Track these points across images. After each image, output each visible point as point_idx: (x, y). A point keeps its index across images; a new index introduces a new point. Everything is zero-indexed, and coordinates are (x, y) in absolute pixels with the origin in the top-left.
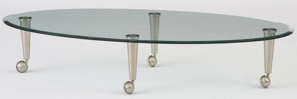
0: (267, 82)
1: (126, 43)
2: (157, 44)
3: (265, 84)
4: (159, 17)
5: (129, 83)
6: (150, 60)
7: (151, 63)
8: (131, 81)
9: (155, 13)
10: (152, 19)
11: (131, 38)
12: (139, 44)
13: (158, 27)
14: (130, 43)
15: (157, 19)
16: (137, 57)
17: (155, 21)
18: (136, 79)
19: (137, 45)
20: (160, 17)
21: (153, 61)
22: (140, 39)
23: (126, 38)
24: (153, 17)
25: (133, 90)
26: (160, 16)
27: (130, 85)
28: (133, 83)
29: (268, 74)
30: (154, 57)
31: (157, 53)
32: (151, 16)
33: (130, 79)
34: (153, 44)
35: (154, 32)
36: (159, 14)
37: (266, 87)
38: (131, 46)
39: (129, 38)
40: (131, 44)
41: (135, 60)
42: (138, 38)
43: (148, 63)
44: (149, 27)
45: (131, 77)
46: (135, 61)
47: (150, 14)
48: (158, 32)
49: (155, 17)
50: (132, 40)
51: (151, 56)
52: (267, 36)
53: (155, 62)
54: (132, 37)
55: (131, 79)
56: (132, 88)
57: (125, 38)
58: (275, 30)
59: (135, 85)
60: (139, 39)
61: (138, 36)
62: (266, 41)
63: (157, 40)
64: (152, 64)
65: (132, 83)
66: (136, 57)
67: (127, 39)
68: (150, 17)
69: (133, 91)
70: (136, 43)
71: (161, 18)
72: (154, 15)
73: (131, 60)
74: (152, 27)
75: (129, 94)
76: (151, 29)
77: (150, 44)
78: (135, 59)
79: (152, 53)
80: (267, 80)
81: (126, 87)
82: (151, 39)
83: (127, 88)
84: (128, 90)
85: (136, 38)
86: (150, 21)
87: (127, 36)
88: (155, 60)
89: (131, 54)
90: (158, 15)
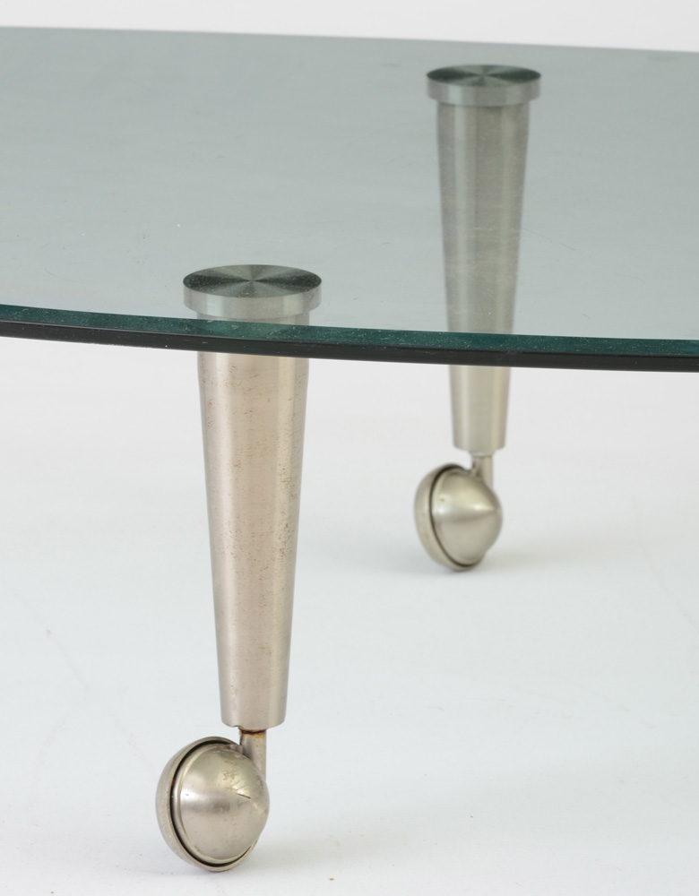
1: (187, 359)
2: (498, 370)
4: (520, 112)
5: (215, 759)
6: (440, 509)
7: (448, 534)
8: (233, 735)
9: (486, 68)
10: (460, 120)
11: (235, 301)
12: (319, 367)
13: (518, 200)
14: (221, 360)
15: (508, 127)
16: (294, 495)
17: (483, 144)
18: (280, 720)
19: (301, 380)
20: (535, 107)
21: (463, 518)
22: (328, 312)
23: (190, 303)
24: (466, 107)
25: (259, 826)
26: (531, 95)
27: (222, 781)
28: (256, 751)
30: (478, 477)
31: (501, 444)
32: (455, 92)
33: (226, 720)
34: (465, 370)
35: (478, 247)
36: (526, 77)
38: (233, 383)
39: (215, 307)
40: (233, 368)
41: (279, 529)
42: (308, 306)
43: (423, 537)
44: (433, 198)
45: (234, 698)
46: (277, 541)
47: (442, 76)
48: (514, 248)
49: (487, 111)
50: (243, 325)
51: (449, 470)
53: (483, 527)
54: (249, 292)
55: (235, 719)
56: (240, 803)
57: (174, 305)
59: (271, 781)
60: (318, 319)
61: (305, 282)
63: (500, 330)
64: (460, 541)
65: (247, 754)
66: (281, 495)
67: (191, 315)
68: (444, 108)
69: (254, 839)
70: (286, 363)
71: (542, 111)
72: (480, 83)
73: (238, 530)
74: (462, 202)
75: (215, 866)
76: (448, 213)
77: (441, 371)
78: (279, 519)
79: (457, 443)
81: (188, 793)
82: (451, 317)
83: (195, 808)
84: (200, 831)
85: (286, 309)
86: (444, 138)
87: (200, 282)
88: (480, 506)
89: (237, 465)
90: (514, 92)
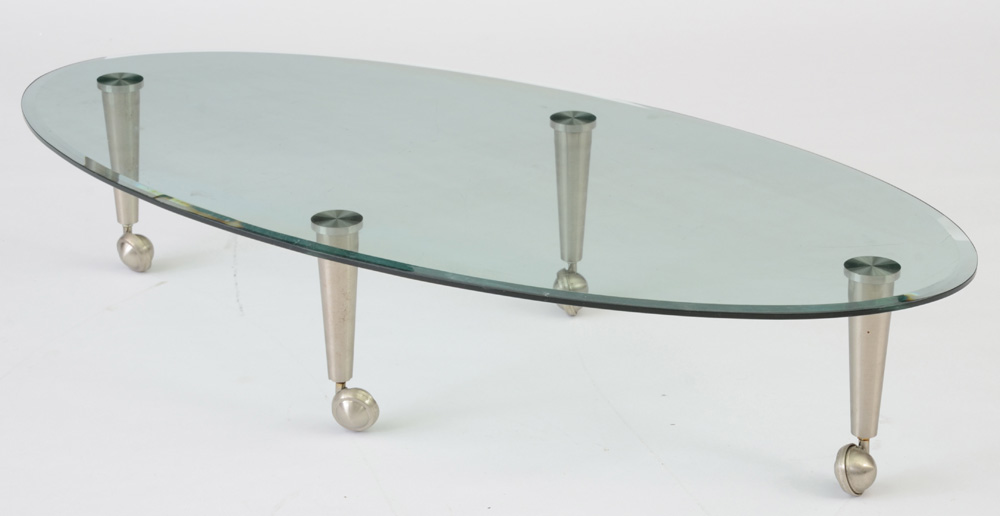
0: (864, 471)
3: (858, 482)
29: (863, 441)
37: (858, 493)
52: (859, 298)
58: (894, 267)
62: (859, 319)
80: (866, 464)
